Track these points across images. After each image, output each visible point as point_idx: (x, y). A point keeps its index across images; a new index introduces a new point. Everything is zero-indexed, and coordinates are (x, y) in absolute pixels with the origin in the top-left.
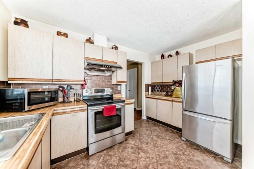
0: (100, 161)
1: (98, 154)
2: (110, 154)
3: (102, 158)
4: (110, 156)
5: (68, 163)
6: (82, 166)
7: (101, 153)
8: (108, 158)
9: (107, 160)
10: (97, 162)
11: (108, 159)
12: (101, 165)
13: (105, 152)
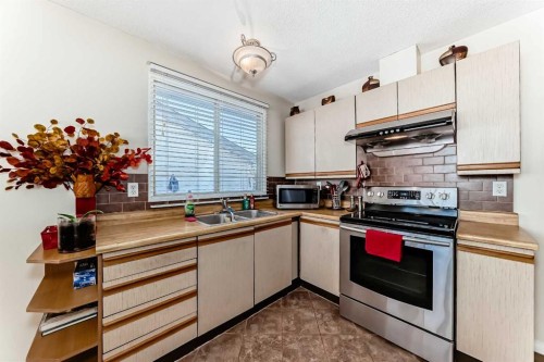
0: (343, 338)
1: (354, 327)
2: (371, 347)
3: (351, 337)
4: (368, 352)
5: (316, 299)
6: (319, 316)
7: (359, 331)
8: (359, 347)
9: (354, 348)
10: (336, 333)
11: (357, 350)
12: (336, 343)
13: (368, 336)
